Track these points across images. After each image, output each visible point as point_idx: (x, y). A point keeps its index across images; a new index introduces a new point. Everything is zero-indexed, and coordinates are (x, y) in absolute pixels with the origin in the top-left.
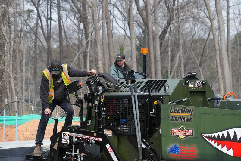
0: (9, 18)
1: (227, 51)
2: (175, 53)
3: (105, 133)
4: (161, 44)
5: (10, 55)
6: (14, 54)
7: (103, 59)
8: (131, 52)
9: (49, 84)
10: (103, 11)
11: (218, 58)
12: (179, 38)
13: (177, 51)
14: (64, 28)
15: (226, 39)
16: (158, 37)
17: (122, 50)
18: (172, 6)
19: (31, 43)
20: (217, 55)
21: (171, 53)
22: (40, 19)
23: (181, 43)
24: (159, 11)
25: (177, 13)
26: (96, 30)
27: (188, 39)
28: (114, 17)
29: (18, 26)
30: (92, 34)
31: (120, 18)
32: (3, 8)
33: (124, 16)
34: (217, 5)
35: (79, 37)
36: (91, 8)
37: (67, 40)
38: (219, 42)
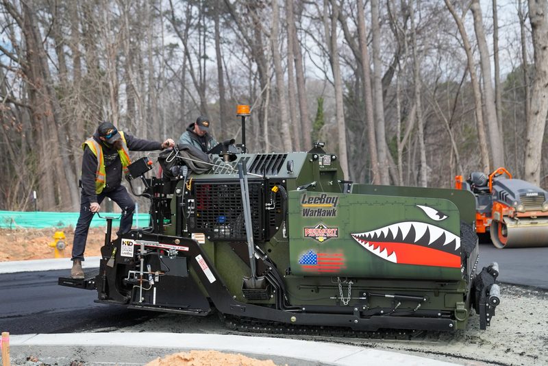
0: (141, 60)
1: (496, 102)
2: (409, 106)
3: (193, 238)
4: (385, 93)
5: (143, 116)
6: (149, 115)
7: (290, 121)
8: (335, 107)
9: (97, 163)
10: (288, 41)
11: (480, 113)
12: (415, 82)
13: (411, 103)
14: (226, 71)
15: (493, 81)
16: (379, 81)
17: (320, 104)
18: (402, 30)
19: (176, 97)
20: (478, 109)
21: (401, 107)
22: (189, 58)
23: (418, 90)
24: (381, 39)
25: (412, 41)
26: (278, 73)
27: (430, 83)
28: (307, 50)
29: (154, 71)
30: (272, 80)
31: (317, 53)
32: (130, 42)
33: (324, 49)
34: (478, 25)
35: (251, 85)
36: (269, 37)
37: (231, 91)
38: (482, 85)
